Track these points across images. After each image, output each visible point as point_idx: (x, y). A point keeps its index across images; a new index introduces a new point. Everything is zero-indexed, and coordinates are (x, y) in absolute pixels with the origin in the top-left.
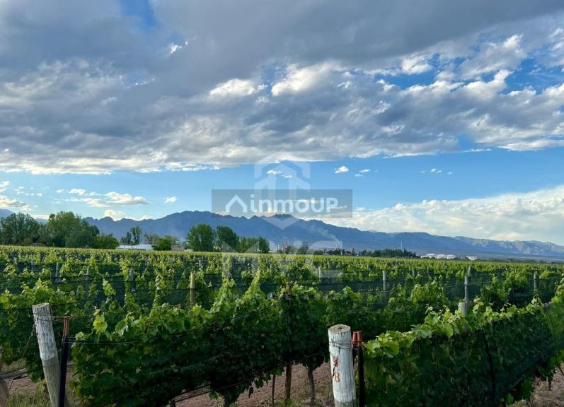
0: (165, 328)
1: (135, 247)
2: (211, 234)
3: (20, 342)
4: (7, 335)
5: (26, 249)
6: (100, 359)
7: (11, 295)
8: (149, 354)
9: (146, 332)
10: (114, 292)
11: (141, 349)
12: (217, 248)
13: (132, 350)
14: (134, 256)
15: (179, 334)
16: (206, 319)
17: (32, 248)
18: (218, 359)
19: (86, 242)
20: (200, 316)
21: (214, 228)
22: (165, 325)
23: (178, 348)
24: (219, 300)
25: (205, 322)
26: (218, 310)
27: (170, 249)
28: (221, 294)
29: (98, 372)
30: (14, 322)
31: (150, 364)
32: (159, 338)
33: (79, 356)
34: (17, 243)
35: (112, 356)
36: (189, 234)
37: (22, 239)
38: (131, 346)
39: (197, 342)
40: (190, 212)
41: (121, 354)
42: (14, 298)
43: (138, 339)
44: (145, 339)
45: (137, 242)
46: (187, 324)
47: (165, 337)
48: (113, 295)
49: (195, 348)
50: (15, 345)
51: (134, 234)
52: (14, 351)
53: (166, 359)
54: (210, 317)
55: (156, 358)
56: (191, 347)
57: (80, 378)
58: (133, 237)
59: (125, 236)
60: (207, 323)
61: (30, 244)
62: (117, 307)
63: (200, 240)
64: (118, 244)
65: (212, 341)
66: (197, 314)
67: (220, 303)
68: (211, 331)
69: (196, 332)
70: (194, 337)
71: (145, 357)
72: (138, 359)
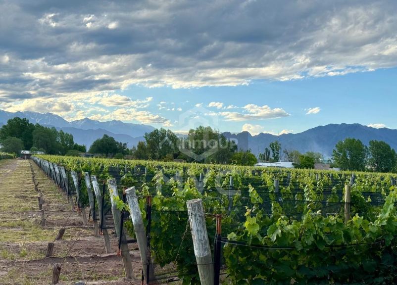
0: (320, 237)
1: (274, 164)
2: (362, 150)
3: (172, 244)
4: (160, 237)
5: (169, 164)
6: (253, 263)
7: (162, 197)
8: (304, 265)
9: (300, 240)
10: (261, 201)
11: (295, 257)
12: (369, 167)
13: (286, 258)
14: (275, 172)
15: (338, 246)
16: (371, 232)
17: (174, 163)
18: (386, 281)
19: (224, 158)
20: (361, 228)
21: (366, 144)
22: (322, 234)
23: (337, 262)
24: (385, 212)
25: (368, 236)
26: (385, 223)
27: (313, 168)
28: (388, 205)
29: (251, 276)
30: (166, 224)
31: (306, 276)
32: (314, 249)
33: (231, 258)
34: (160, 159)
35: (265, 262)
36: (334, 150)
37: (165, 155)
38: (284, 254)
39: (360, 259)
40: (336, 125)
41: (275, 261)
42: (166, 200)
43: (293, 247)
44: (299, 247)
45: (276, 160)
46: (347, 236)
47: (322, 248)
48: (259, 203)
49: (357, 264)
50: (167, 247)
51: (273, 150)
52: (167, 253)
53: (323, 273)
54: (375, 230)
55: (311, 270)
56: (352, 263)
57: (233, 280)
58: (272, 154)
59: (263, 152)
60: (371, 238)
61: (172, 160)
62: (264, 216)
63: (348, 158)
64: (256, 161)
65: (377, 258)
66: (358, 226)
67: (387, 215)
68: (376, 247)
69: (357, 245)
70: (355, 253)
71: (299, 268)
72: (292, 269)
